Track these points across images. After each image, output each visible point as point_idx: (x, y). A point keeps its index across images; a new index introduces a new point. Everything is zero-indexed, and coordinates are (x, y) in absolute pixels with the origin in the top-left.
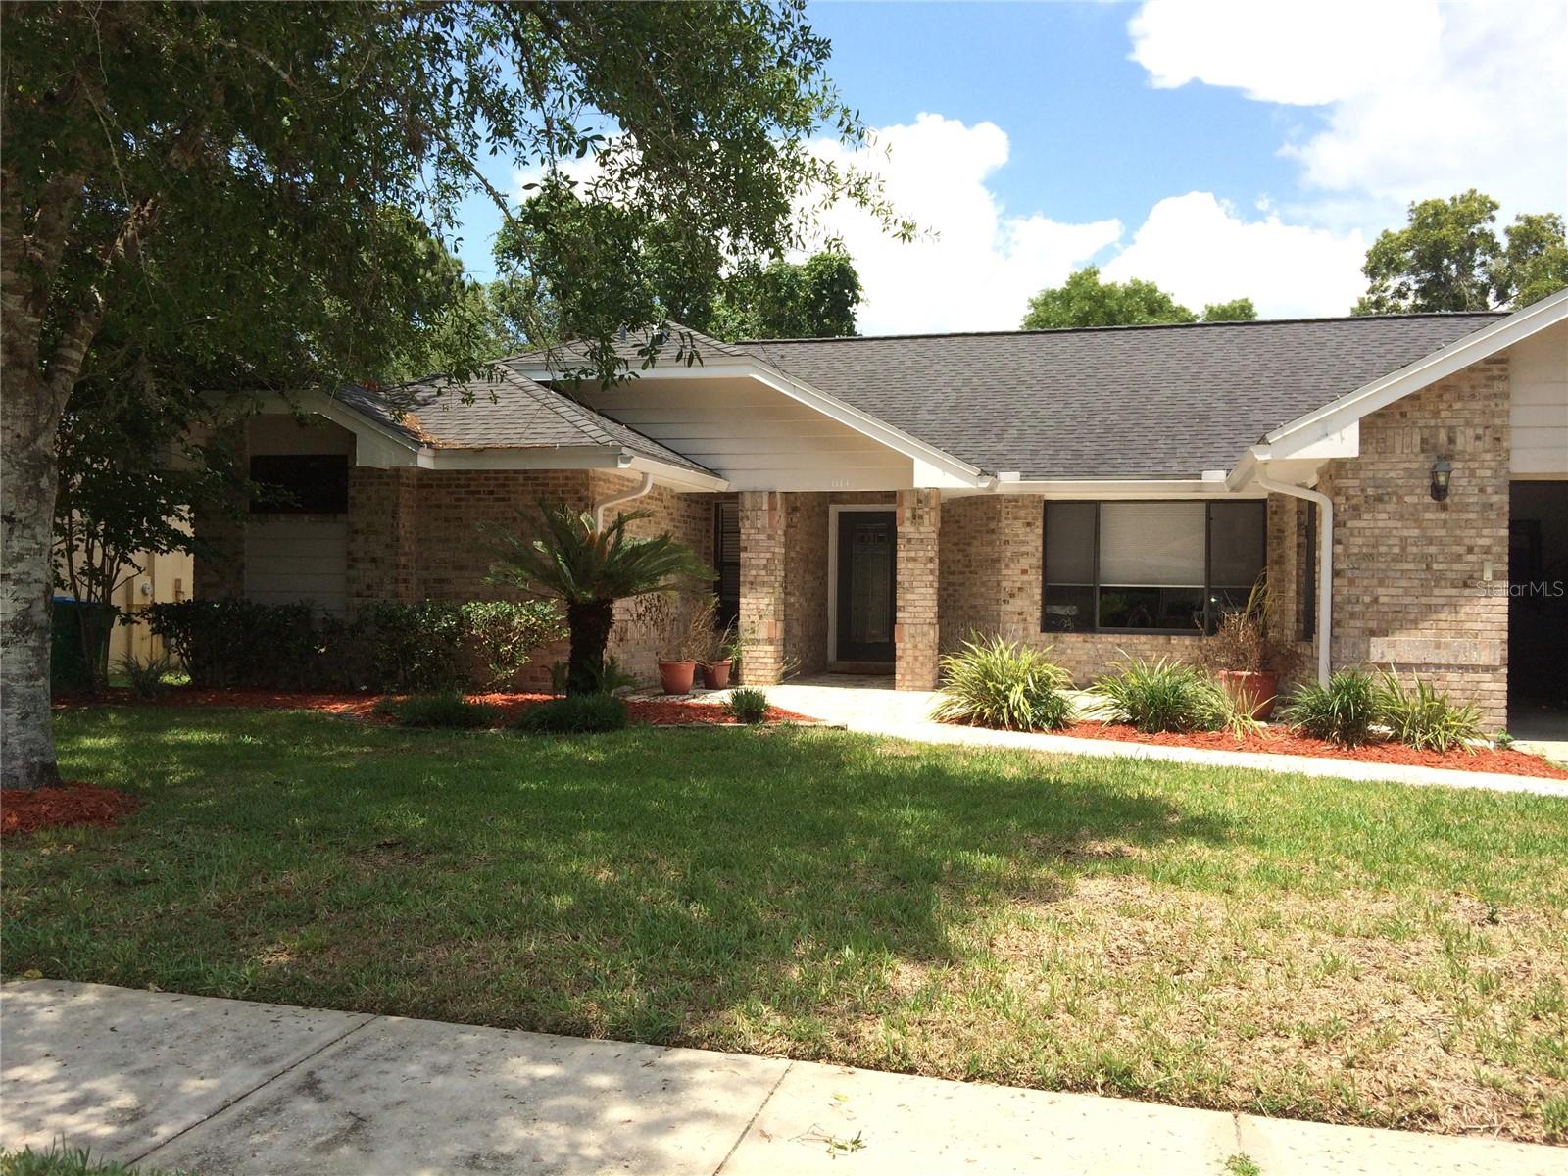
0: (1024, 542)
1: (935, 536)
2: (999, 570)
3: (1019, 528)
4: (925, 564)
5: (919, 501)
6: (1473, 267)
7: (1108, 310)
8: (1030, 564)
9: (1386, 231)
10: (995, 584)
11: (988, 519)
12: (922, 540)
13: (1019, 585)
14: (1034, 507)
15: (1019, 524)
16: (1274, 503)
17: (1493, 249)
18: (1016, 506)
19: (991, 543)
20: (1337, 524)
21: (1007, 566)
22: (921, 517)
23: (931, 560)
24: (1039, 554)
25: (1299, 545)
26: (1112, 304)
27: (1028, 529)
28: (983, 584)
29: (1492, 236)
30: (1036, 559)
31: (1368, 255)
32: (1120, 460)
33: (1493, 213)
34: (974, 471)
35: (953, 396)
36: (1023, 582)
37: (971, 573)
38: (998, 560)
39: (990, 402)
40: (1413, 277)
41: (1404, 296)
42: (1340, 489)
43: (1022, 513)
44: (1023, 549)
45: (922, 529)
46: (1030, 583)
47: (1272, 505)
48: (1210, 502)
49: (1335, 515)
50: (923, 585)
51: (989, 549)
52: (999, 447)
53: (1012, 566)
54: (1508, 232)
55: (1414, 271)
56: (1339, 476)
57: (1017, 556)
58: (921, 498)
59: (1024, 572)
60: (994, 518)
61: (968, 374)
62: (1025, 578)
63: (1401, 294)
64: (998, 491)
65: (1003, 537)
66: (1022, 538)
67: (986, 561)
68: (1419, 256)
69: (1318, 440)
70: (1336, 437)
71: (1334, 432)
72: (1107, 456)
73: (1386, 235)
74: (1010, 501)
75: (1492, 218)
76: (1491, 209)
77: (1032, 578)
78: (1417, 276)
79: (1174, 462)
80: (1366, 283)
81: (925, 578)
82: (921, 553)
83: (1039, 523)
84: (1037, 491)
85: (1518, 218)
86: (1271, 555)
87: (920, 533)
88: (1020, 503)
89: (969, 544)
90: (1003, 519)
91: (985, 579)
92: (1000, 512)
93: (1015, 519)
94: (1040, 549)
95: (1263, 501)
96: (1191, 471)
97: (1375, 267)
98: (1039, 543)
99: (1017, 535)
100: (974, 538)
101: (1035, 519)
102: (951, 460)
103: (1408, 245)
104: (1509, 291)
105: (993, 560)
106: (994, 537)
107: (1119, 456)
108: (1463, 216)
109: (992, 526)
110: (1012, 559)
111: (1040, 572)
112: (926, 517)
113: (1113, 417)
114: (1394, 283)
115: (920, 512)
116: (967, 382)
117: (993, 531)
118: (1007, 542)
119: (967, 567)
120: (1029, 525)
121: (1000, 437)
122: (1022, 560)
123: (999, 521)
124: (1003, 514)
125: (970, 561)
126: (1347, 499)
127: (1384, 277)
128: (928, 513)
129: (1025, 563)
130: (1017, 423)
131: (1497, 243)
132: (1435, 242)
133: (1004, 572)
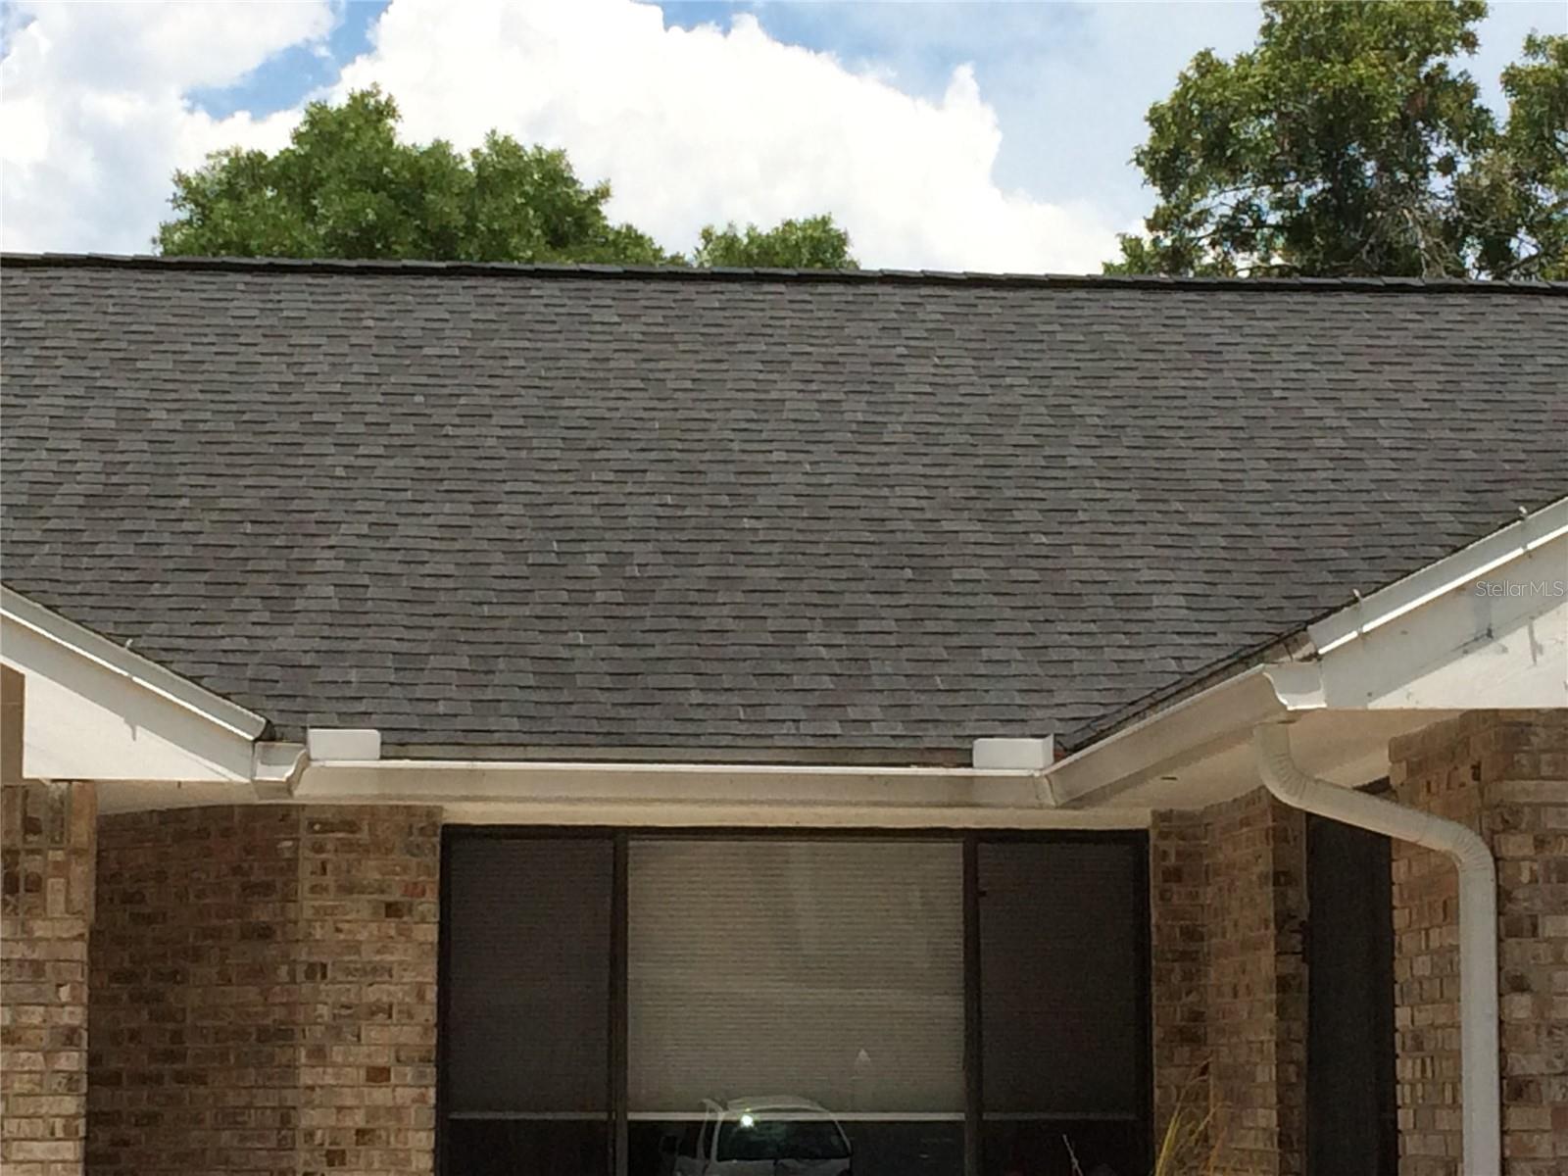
0: (377, 972)
1: (80, 950)
2: (291, 1067)
3: (359, 922)
4: (48, 1054)
5: (31, 826)
6: (1425, 171)
7: (432, 226)
8: (399, 1048)
9: (1205, 55)
10: (271, 1119)
11: (248, 889)
12: (37, 967)
13: (359, 1120)
14: (412, 850)
15: (360, 908)
16: (1171, 846)
17: (1473, 127)
18: (349, 846)
19: (258, 973)
20: (1511, 926)
21: (319, 1054)
22: (36, 885)
23: (70, 1037)
24: (428, 1013)
25: (1283, 984)
26: (447, 208)
27: (391, 927)
28: (231, 1118)
29: (1471, 91)
30: (417, 1032)
31: (1156, 118)
32: (696, 697)
33: (1470, 26)
34: (243, 726)
35: (89, 461)
36: (373, 1113)
37: (180, 1078)
38: (284, 1034)
39: (220, 486)
40: (1267, 189)
41: (1244, 242)
42: (1516, 811)
43: (370, 871)
44: (372, 995)
45: (40, 928)
46: (396, 1111)
47: (1163, 853)
48: (974, 840)
49: (1503, 896)
50: (40, 1128)
51: (252, 993)
52: (286, 640)
53: (337, 1054)
54: (1512, 80)
55: (1271, 175)
56: (1509, 772)
57: (350, 1019)
58: (41, 814)
59: (378, 1075)
60: (267, 888)
61: (131, 393)
62: (380, 1095)
63: (1235, 233)
64: (303, 793)
65: (302, 955)
66: (368, 955)
67: (241, 1034)
68: (1294, 132)
69: (1465, 649)
70: (1517, 641)
71: (1510, 627)
72: (652, 681)
73: (1206, 63)
74: (328, 827)
75: (1470, 42)
76: (1464, 17)
77: (405, 1095)
78: (1278, 186)
79: (870, 707)
80: (1152, 198)
81: (46, 1105)
82: (35, 1016)
83: (429, 905)
84: (422, 795)
85: (1532, 46)
86: (1166, 1014)
87: (32, 942)
88: (364, 836)
89: (175, 977)
90: (304, 887)
91: (232, 1099)
92: (292, 865)
93: (348, 889)
94: (432, 994)
95: (1135, 840)
96: (932, 737)
97: (1175, 154)
98: (429, 973)
99: (355, 947)
100: (197, 956)
101: (415, 890)
102: (153, 683)
103: (1265, 98)
104: (1514, 244)
105: (265, 1035)
106: (272, 952)
107: (690, 681)
108: (1401, 31)
109: (262, 914)
110: (335, 1032)
111: (431, 1070)
112: (54, 884)
113: (642, 552)
114: (1221, 202)
115: (30, 865)
116: (133, 418)
117: (265, 933)
118: (316, 971)
119: (171, 1056)
120: (392, 910)
121: (281, 609)
122: (372, 1033)
123: (290, 897)
124: (305, 869)
125: (177, 1036)
126: (1540, 843)
127: (1197, 185)
128: (60, 868)
129: (378, 1041)
130: (325, 561)
131: (1482, 110)
132: (1337, 94)
133: (306, 1078)
